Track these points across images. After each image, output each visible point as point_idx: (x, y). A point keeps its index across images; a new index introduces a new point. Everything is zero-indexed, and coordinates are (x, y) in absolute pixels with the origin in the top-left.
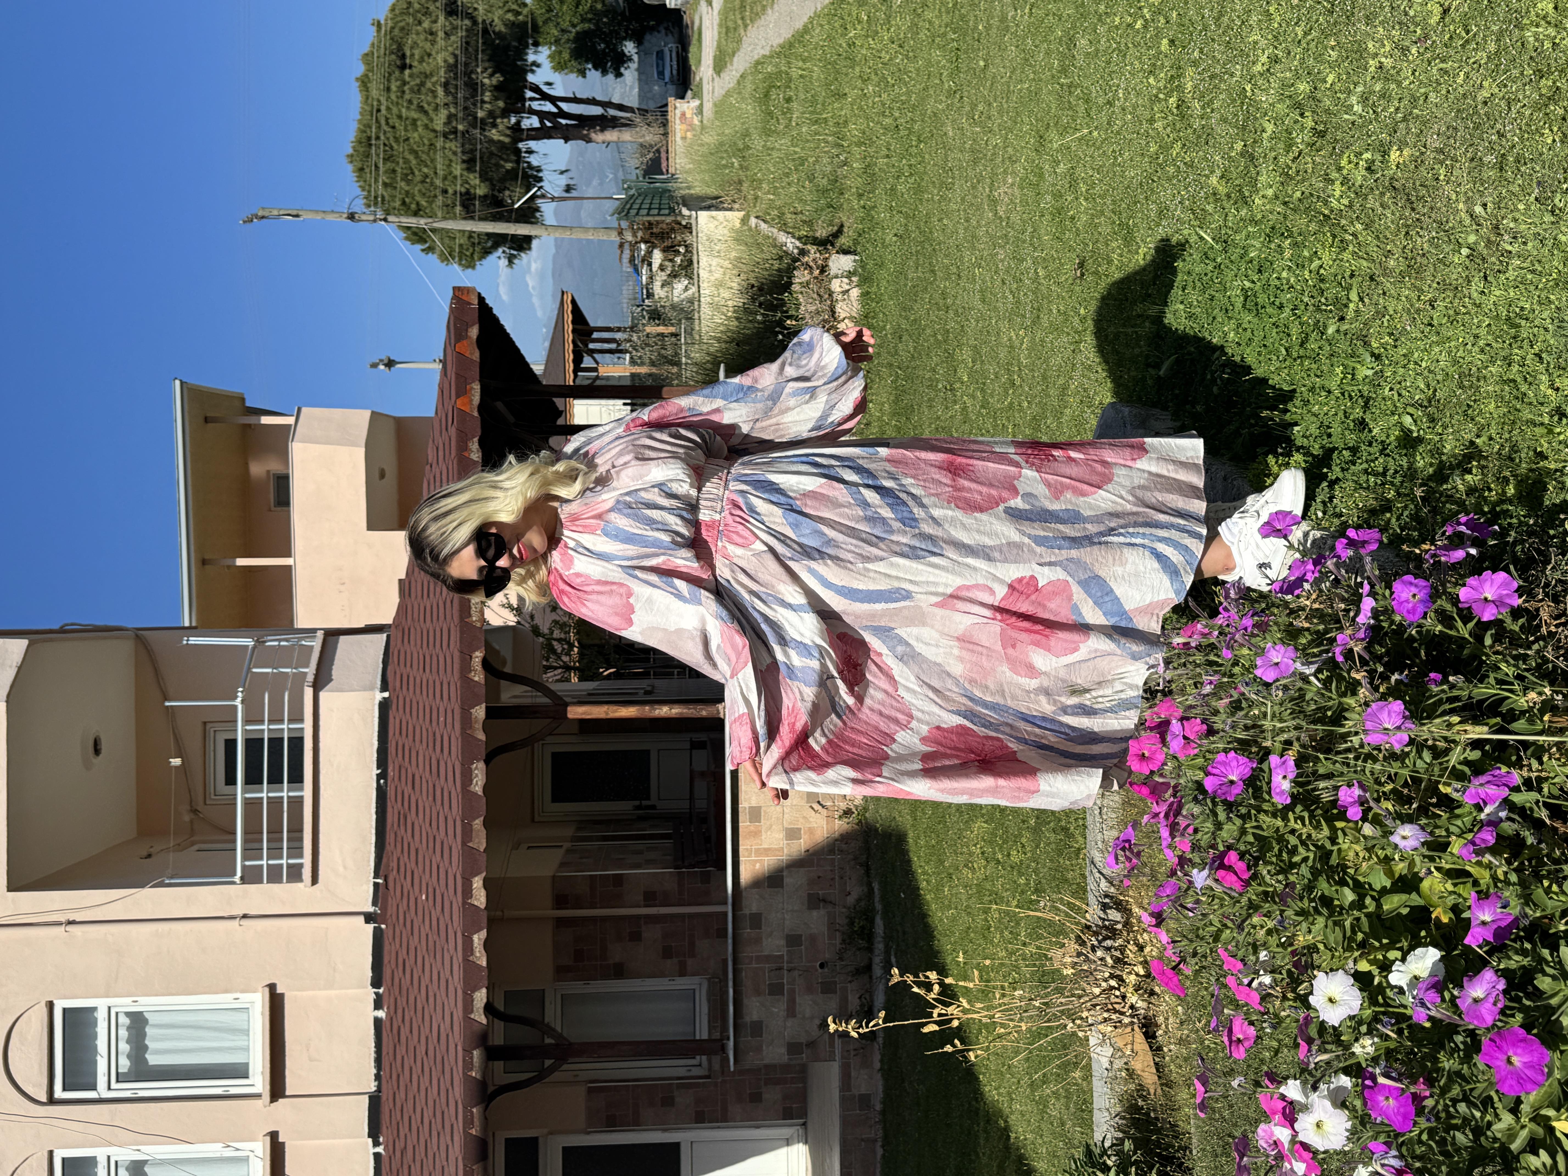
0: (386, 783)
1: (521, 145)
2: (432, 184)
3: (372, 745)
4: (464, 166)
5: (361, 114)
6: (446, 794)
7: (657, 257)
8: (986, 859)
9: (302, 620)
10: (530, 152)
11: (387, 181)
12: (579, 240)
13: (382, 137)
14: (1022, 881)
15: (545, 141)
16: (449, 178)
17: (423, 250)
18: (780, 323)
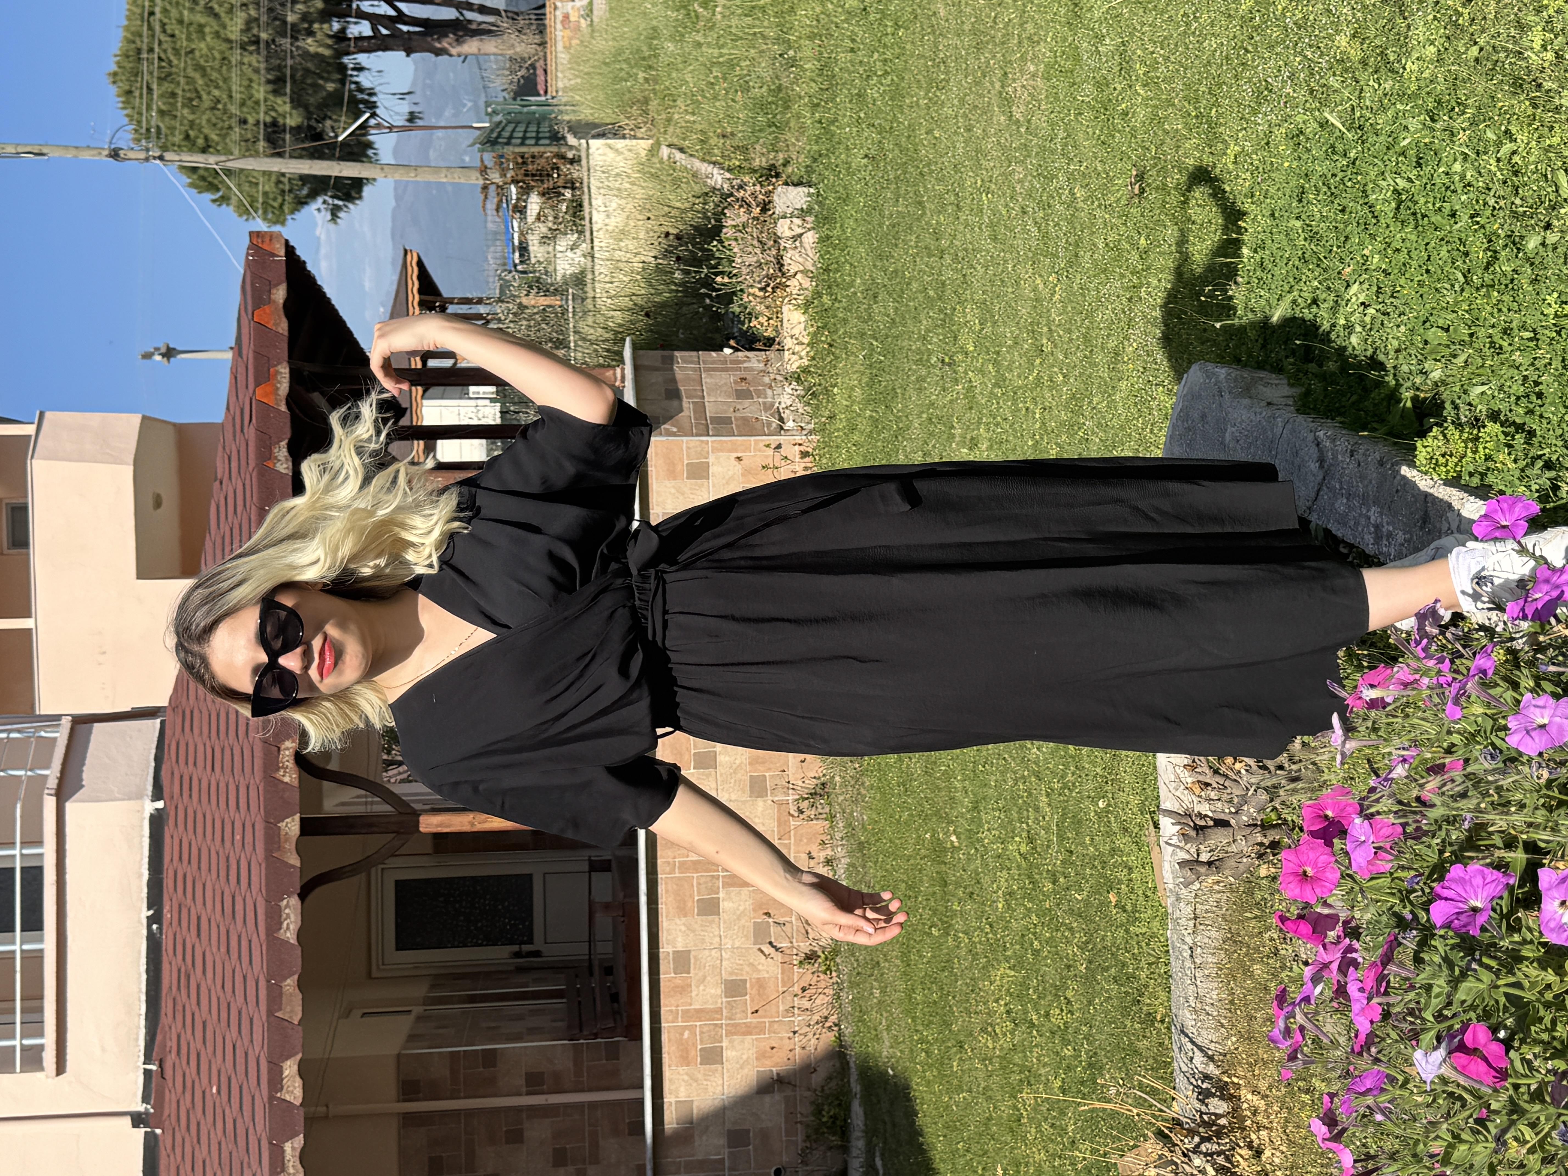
0: (160, 929)
1: (346, 60)
2: (225, 111)
3: (141, 875)
4: (270, 87)
5: (129, 18)
6: (244, 943)
7: (534, 203)
8: (1014, 1021)
9: (46, 705)
10: (360, 69)
11: (164, 108)
12: (428, 184)
13: (157, 50)
14: (1068, 1052)
15: (380, 53)
16: (249, 103)
17: (214, 201)
18: (708, 283)
